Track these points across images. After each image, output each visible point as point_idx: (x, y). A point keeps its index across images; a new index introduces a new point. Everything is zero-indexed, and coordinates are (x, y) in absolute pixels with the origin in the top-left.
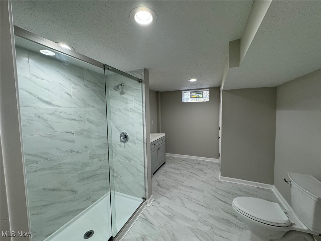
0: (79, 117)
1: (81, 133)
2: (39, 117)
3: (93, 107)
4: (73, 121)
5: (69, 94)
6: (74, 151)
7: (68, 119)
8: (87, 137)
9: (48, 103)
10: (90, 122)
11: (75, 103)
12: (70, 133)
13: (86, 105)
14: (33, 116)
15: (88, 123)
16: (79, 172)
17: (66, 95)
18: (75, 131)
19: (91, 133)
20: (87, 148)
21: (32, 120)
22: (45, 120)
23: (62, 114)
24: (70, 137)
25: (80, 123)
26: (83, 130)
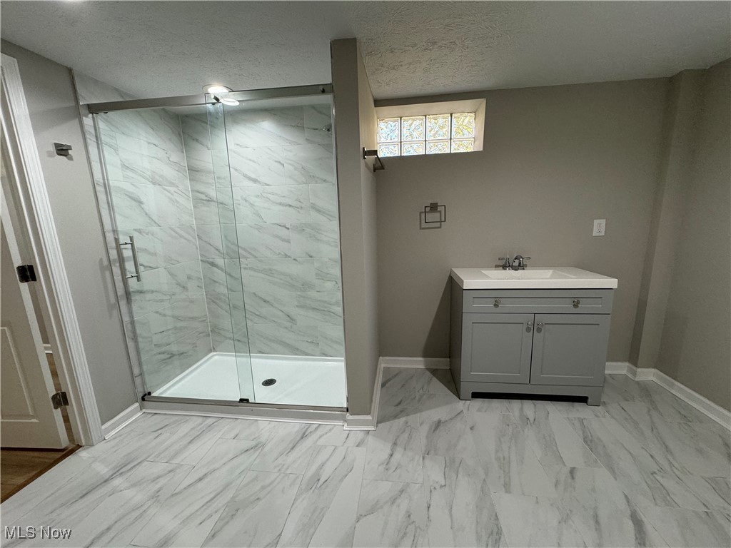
0: (296, 200)
1: (300, 229)
2: (246, 201)
3: (325, 181)
4: (288, 208)
5: (280, 162)
6: (289, 257)
7: (280, 204)
8: (311, 237)
9: (255, 181)
10: (318, 211)
11: (290, 177)
12: (283, 226)
13: (311, 178)
14: (239, 198)
15: (313, 213)
16: (299, 293)
17: (277, 164)
18: (291, 225)
19: (320, 232)
20: (311, 257)
21: (239, 205)
22: (252, 205)
23: (271, 197)
24: (283, 232)
25: (298, 212)
26: (305, 224)
